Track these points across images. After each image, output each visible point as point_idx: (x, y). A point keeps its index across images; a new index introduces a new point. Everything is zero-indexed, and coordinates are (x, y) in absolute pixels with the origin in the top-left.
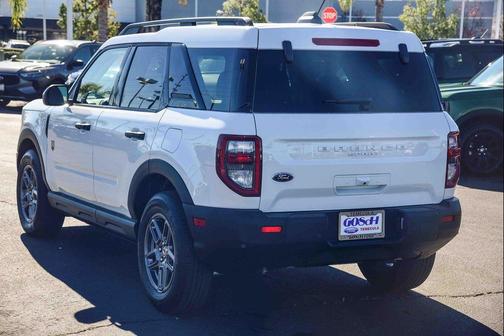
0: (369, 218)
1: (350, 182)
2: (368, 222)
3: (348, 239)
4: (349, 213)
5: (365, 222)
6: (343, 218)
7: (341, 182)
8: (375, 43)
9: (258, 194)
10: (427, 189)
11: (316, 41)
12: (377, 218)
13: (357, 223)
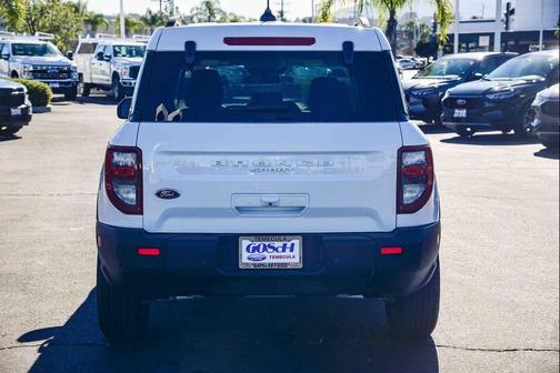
0: (281, 244)
1: (254, 201)
2: (280, 249)
3: (252, 267)
4: (252, 238)
5: (276, 249)
6: (245, 243)
7: (242, 202)
8: (311, 41)
9: (141, 212)
10: (370, 213)
11: (228, 41)
12: (293, 245)
13: (265, 249)
